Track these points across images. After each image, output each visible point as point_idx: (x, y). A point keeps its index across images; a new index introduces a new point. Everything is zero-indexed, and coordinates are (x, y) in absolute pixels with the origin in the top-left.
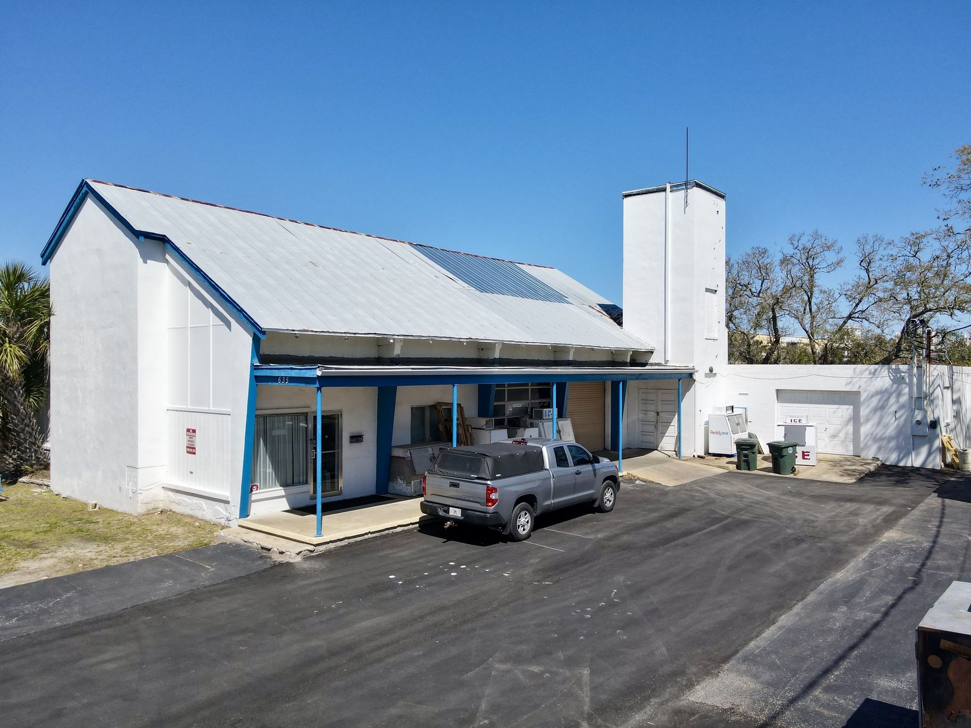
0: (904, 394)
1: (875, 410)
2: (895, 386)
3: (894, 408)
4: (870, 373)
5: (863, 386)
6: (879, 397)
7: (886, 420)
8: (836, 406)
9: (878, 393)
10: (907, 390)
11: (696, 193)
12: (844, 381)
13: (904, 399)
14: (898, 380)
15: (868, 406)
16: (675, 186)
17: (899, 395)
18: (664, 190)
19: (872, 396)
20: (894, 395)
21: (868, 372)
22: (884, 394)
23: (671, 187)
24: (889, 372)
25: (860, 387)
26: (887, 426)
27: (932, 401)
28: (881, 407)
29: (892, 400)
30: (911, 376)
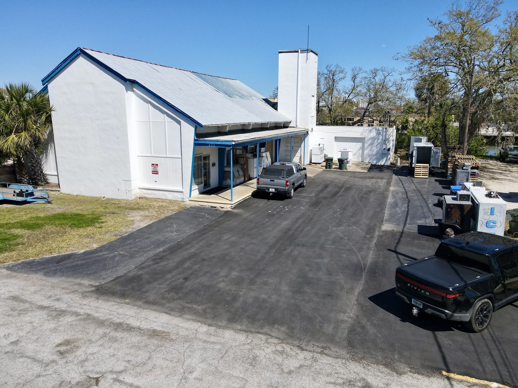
0: (380, 139)
1: (370, 145)
2: (377, 135)
3: (376, 144)
4: (369, 131)
5: (366, 136)
6: (371, 140)
7: (373, 148)
8: (356, 143)
9: (371, 138)
10: (381, 137)
11: (311, 54)
12: (360, 134)
13: (380, 141)
14: (378, 134)
15: (367, 143)
16: (302, 51)
17: (378, 139)
18: (298, 52)
19: (369, 140)
20: (376, 139)
21: (368, 130)
22: (373, 139)
23: (301, 51)
24: (376, 130)
25: (365, 136)
26: (373, 151)
27: (389, 141)
28: (372, 144)
29: (376, 141)
30: (383, 132)
